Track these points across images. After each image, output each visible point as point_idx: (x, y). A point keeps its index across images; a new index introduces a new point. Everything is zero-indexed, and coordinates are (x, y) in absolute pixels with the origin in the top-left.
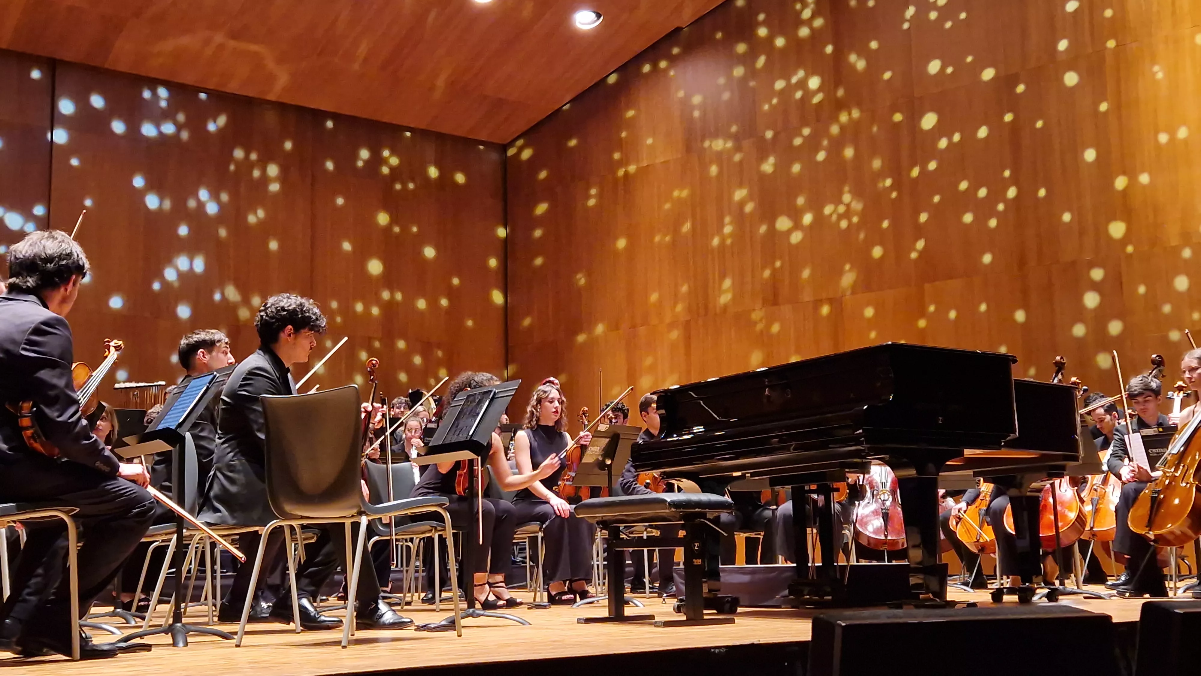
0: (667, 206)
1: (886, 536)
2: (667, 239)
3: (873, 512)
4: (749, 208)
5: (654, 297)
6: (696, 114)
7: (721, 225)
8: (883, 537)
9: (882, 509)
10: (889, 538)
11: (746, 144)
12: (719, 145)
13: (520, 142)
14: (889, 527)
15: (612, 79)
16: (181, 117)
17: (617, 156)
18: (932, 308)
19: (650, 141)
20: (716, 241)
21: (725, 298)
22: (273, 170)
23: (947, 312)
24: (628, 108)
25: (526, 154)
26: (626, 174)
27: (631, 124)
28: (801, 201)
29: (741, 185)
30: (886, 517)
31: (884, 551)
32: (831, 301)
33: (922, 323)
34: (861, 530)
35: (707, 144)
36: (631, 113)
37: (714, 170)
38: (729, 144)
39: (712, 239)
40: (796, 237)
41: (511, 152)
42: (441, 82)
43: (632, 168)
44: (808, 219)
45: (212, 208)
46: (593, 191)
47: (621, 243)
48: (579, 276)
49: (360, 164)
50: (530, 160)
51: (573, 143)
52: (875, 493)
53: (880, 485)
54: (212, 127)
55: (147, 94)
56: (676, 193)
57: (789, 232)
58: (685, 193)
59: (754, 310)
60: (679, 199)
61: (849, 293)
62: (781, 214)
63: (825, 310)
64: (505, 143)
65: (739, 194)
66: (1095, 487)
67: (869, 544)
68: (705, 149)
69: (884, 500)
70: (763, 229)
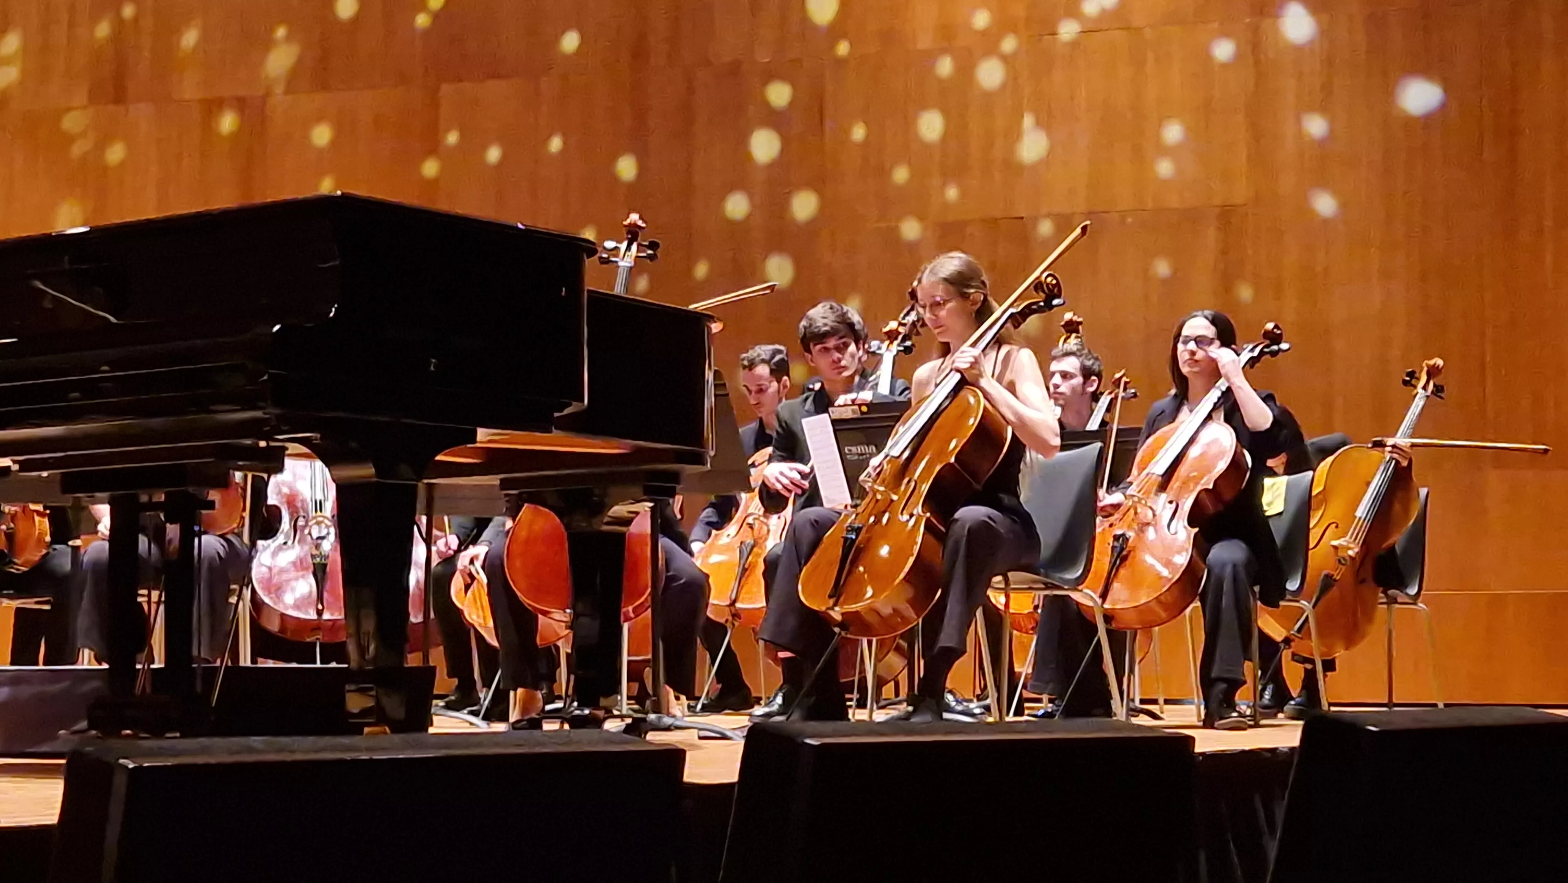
1: (320, 613)
3: (294, 564)
8: (313, 615)
9: (313, 557)
10: (326, 616)
14: (325, 595)
18: (452, 138)
23: (484, 147)
30: (320, 572)
31: (314, 644)
32: (241, 104)
33: (430, 168)
34: (267, 600)
52: (301, 522)
53: (311, 506)
59: (69, 109)
61: (279, 89)
63: (228, 122)
66: (750, 520)
67: (283, 629)
69: (319, 538)
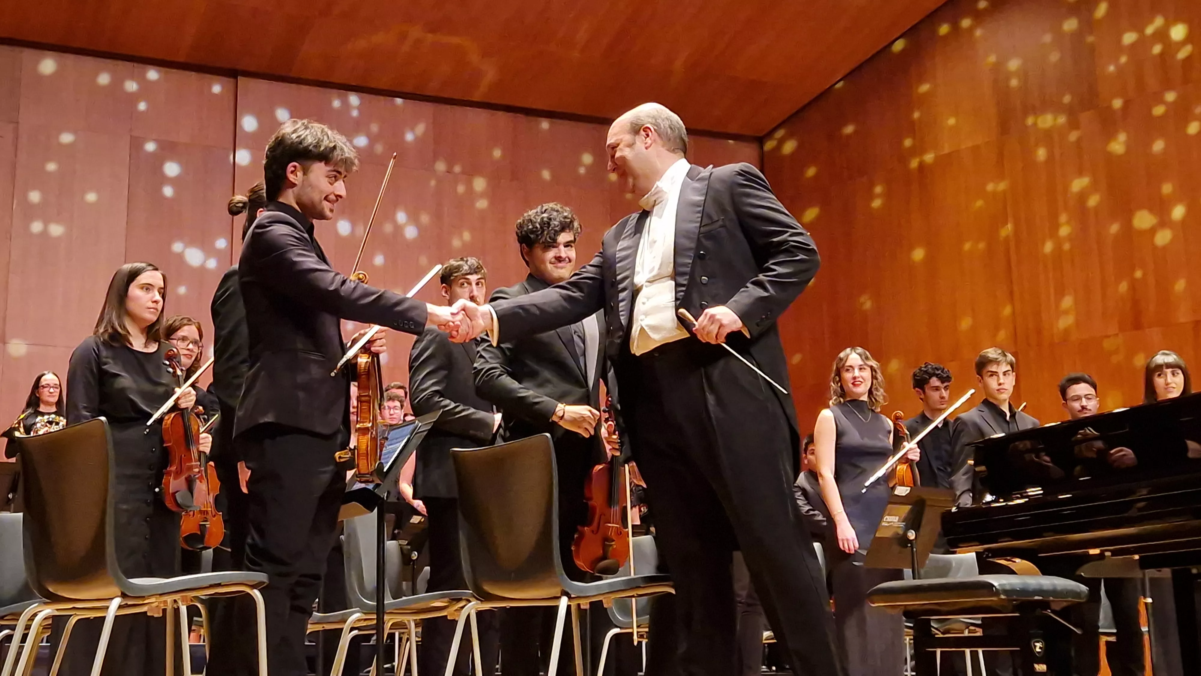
0: (979, 203)
2: (982, 246)
4: (1093, 201)
5: (965, 323)
6: (1014, 83)
7: (1055, 226)
11: (1085, 117)
12: (1046, 121)
13: (780, 133)
15: (899, 46)
16: (374, 128)
17: (908, 142)
19: (952, 121)
20: (1048, 247)
21: (1065, 322)
22: (480, 184)
24: (921, 80)
25: (789, 147)
26: (922, 166)
27: (924, 101)
28: (1167, 188)
29: (1080, 173)
35: (1030, 121)
36: (925, 88)
37: (1041, 153)
38: (1062, 120)
39: (1043, 244)
40: (1163, 238)
41: (769, 145)
42: (678, 65)
43: (929, 157)
44: (1178, 212)
45: (411, 232)
46: (878, 189)
47: (918, 254)
48: (862, 299)
49: (582, 171)
50: (793, 154)
51: (849, 129)
54: (409, 137)
55: (336, 104)
56: (990, 187)
57: (1153, 231)
58: (1002, 186)
59: (1107, 336)
60: (994, 193)
62: (1140, 207)
64: (761, 135)
65: (1079, 184)
68: (1026, 127)
70: (1114, 228)
